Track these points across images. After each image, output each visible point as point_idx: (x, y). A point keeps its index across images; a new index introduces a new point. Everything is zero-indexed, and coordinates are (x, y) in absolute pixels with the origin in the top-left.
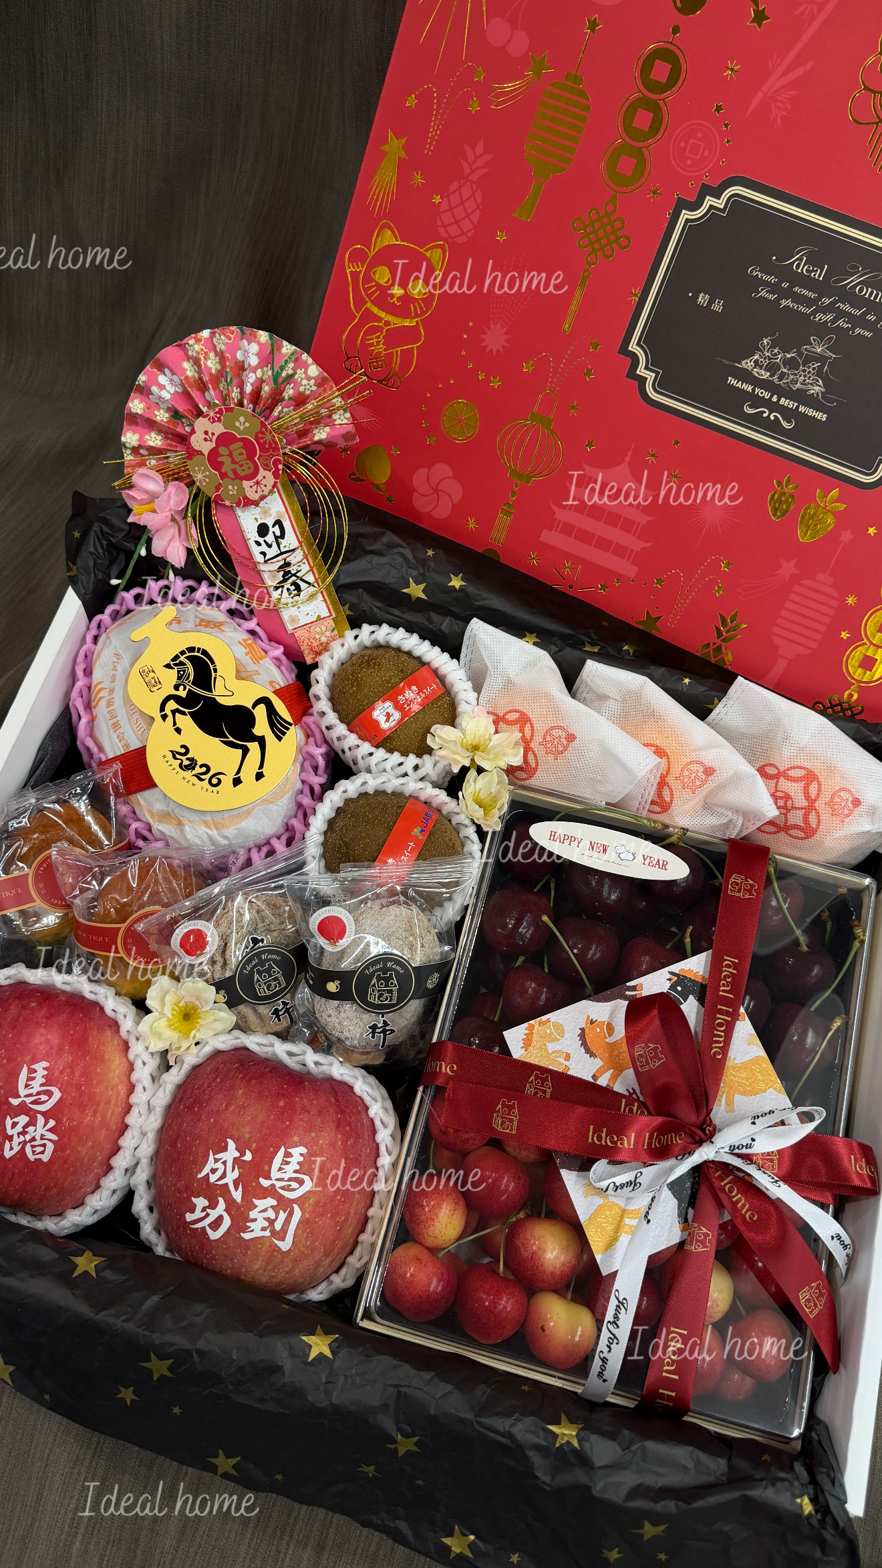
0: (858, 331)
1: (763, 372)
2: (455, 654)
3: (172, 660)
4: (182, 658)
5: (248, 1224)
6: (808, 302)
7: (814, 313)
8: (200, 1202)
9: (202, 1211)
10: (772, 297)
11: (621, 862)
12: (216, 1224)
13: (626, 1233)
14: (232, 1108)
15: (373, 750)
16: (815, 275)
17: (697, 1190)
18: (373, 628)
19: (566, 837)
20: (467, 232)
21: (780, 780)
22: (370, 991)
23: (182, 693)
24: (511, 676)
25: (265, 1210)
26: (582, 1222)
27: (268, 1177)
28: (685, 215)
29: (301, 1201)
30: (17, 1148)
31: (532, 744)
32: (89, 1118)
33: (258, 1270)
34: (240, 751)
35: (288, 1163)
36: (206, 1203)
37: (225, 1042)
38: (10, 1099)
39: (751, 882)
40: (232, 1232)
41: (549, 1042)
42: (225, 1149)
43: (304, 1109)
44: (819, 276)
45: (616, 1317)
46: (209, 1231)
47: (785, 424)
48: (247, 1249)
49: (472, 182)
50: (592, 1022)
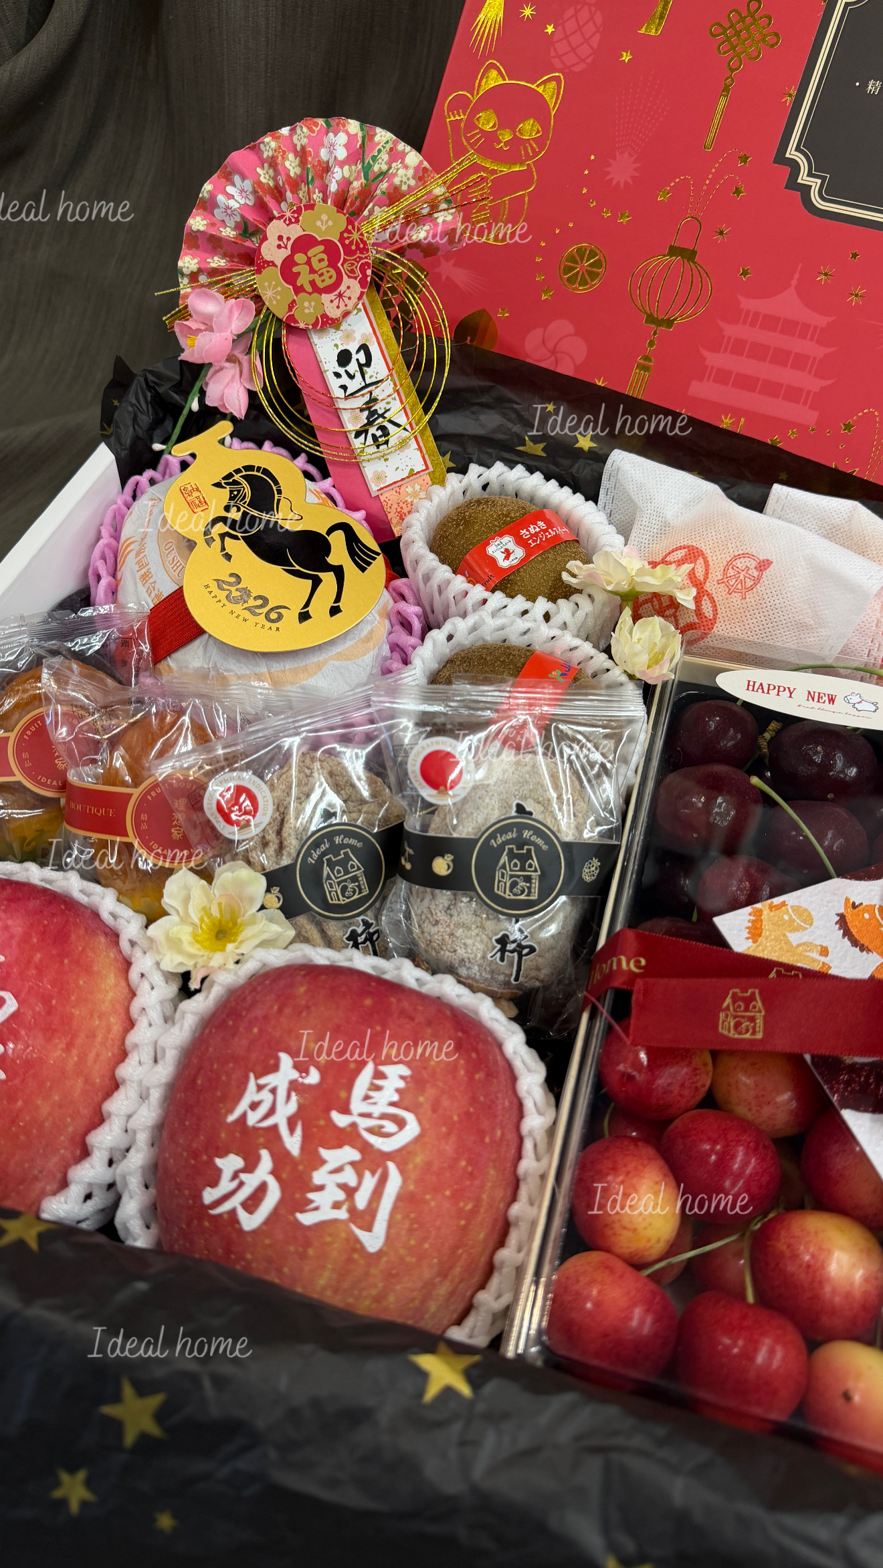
2: (593, 496)
3: (224, 478)
4: (237, 477)
5: (311, 1196)
8: (230, 1163)
9: (232, 1179)
11: (857, 713)
12: (257, 1197)
14: (287, 1011)
15: (487, 594)
19: (772, 687)
20: (586, 58)
22: (498, 875)
23: (235, 515)
24: (669, 516)
25: (338, 1170)
27: (345, 1110)
29: (401, 1156)
31: (708, 585)
32: (59, 1052)
33: (324, 1289)
34: (308, 583)
35: (378, 1088)
36: (239, 1164)
37: (277, 958)
40: (283, 1211)
41: (790, 931)
42: (275, 1068)
43: (403, 1013)
46: (242, 1215)
48: (307, 1243)
50: (854, 906)
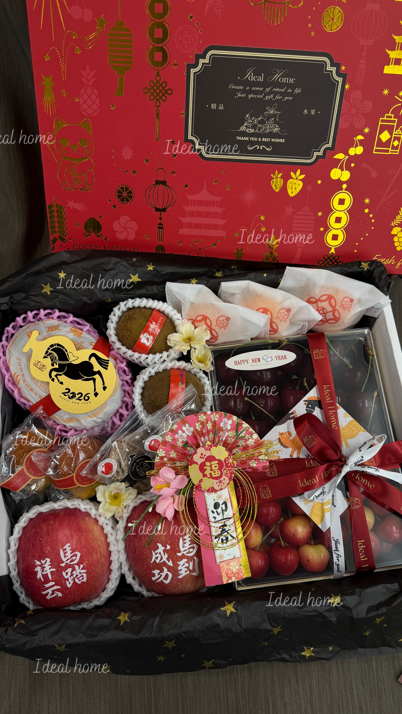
0: (286, 98)
1: (251, 130)
2: (164, 300)
3: (46, 354)
4: (50, 351)
5: (179, 572)
6: (260, 93)
7: (264, 97)
8: (156, 572)
9: (158, 575)
10: (244, 95)
11: (267, 363)
12: (166, 577)
13: (327, 512)
15: (147, 356)
16: (259, 80)
17: (347, 484)
18: (125, 303)
19: (242, 361)
20: (97, 110)
21: (318, 303)
23: (56, 366)
24: (192, 301)
25: (184, 564)
26: (308, 515)
27: (180, 552)
28: (193, 71)
29: (195, 555)
30: (72, 582)
31: (212, 327)
32: (95, 557)
33: (189, 587)
34: (92, 381)
35: (185, 543)
36: (159, 571)
37: (136, 502)
38: (61, 565)
39: (322, 350)
40: (174, 578)
42: (158, 548)
44: (261, 80)
45: (336, 548)
46: (164, 581)
47: (268, 149)
48: (182, 581)
49: (90, 87)
50: (281, 434)
